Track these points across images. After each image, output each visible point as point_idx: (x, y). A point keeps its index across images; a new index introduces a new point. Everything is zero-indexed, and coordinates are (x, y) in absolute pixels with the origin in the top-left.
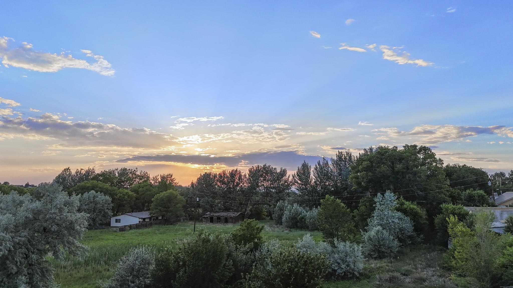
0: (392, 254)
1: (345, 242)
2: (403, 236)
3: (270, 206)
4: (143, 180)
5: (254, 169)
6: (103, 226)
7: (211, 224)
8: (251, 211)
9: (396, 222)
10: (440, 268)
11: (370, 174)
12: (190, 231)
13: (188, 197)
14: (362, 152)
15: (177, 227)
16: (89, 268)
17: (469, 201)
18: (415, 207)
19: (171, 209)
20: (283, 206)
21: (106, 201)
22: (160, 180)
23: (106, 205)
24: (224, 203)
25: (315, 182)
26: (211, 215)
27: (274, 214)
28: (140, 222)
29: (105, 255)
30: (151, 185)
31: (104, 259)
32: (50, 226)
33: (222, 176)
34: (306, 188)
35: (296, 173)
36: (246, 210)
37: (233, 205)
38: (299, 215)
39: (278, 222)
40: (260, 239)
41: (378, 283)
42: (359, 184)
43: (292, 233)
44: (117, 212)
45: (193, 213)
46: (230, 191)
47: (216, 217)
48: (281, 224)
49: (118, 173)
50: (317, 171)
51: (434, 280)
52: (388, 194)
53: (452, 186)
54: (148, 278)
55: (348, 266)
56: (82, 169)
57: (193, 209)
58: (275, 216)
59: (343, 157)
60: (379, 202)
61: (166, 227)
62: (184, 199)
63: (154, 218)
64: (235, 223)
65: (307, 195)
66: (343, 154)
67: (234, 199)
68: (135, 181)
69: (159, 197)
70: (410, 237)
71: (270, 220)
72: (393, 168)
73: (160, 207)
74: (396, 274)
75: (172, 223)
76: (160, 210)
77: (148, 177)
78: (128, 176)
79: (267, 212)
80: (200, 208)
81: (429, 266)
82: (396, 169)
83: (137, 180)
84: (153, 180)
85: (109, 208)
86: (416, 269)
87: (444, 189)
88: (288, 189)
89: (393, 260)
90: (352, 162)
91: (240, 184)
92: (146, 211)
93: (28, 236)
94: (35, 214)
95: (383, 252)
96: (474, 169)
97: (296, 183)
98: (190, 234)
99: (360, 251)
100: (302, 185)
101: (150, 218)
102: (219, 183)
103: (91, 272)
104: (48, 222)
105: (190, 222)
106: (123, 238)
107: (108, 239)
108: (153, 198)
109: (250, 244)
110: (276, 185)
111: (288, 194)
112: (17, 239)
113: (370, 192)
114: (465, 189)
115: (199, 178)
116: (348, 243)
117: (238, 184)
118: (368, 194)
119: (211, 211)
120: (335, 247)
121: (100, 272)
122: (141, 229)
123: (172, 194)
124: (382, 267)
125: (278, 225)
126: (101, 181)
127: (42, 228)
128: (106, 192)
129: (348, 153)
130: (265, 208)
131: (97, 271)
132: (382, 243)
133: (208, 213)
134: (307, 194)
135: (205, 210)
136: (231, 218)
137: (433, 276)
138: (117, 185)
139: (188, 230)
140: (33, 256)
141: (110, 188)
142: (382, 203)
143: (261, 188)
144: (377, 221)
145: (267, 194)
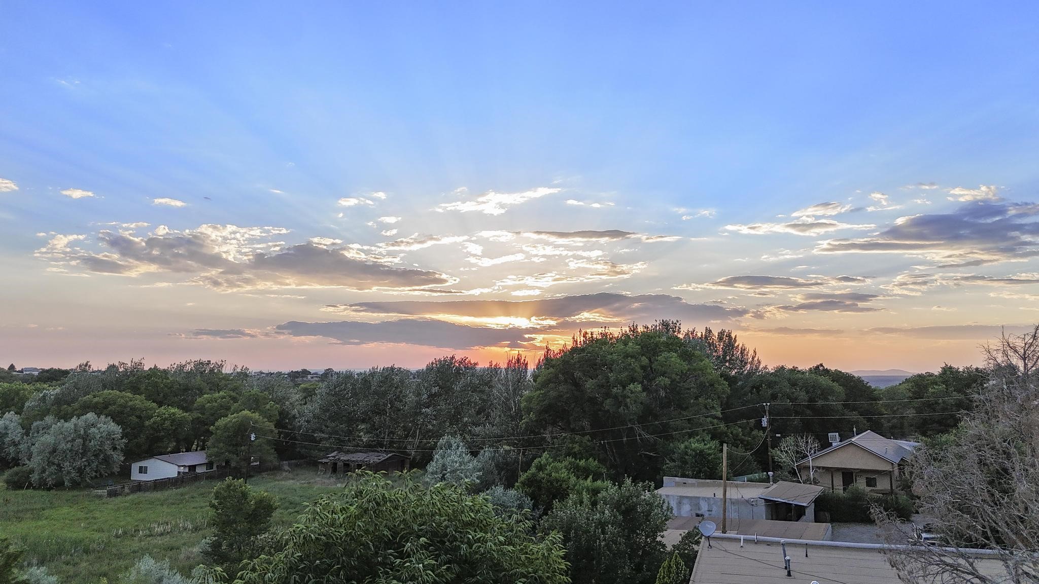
21: (109, 434)
23: (110, 442)
26: (338, 458)
28: (179, 473)
47: (342, 464)
73: (222, 444)
108: (213, 425)
123: (246, 418)
133: (333, 454)
136: (369, 465)
141: (140, 405)
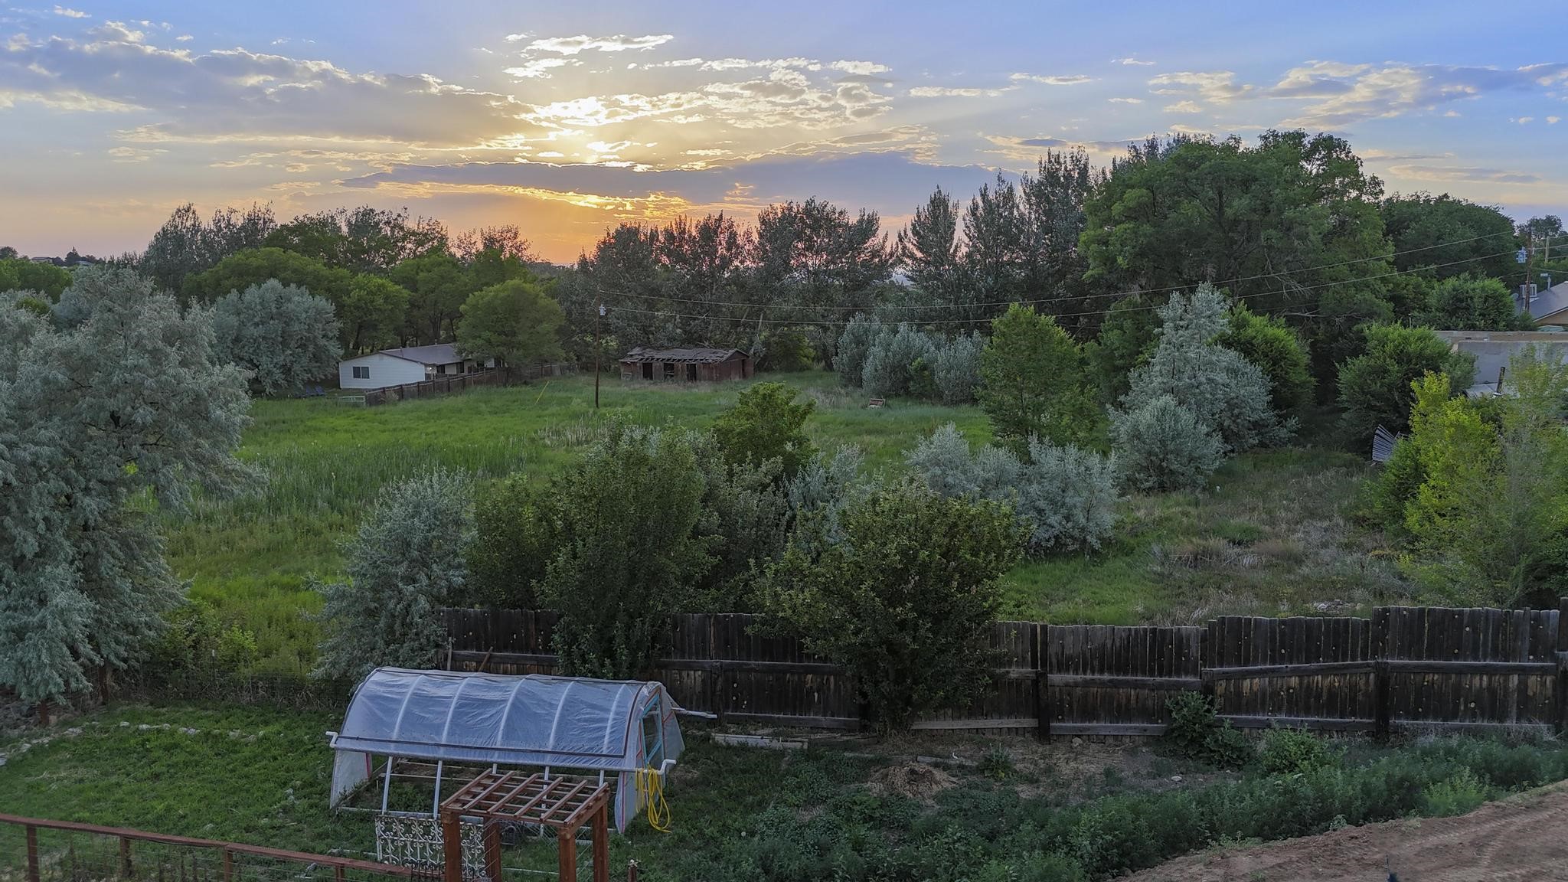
0: (1201, 480)
1: (1063, 446)
2: (1238, 424)
3: (825, 329)
4: (428, 246)
5: (776, 214)
6: (318, 389)
7: (647, 382)
8: (766, 344)
9: (1221, 381)
10: (1347, 520)
11: (1147, 228)
12: (584, 404)
13: (573, 303)
14: (1123, 155)
15: (544, 392)
16: (282, 519)
17: (1452, 313)
18: (1281, 333)
19: (520, 338)
20: (866, 331)
21: (319, 312)
22: (481, 247)
23: (320, 325)
24: (685, 324)
25: (969, 255)
26: (646, 356)
27: (837, 355)
28: (428, 376)
29: (330, 479)
30: (453, 261)
31: (327, 492)
32: (129, 408)
33: (675, 238)
34: (940, 275)
35: (909, 227)
36: (751, 342)
37: (710, 328)
38: (914, 359)
39: (850, 380)
40: (800, 444)
41: (1158, 569)
42: (1109, 261)
43: (891, 412)
44: (357, 346)
45: (590, 349)
46: (702, 283)
47: (662, 364)
48: (859, 383)
49: (349, 224)
50: (976, 218)
51: (1327, 559)
52: (1206, 296)
53: (1401, 264)
54: (459, 566)
55: (1068, 518)
56: (233, 211)
57: (589, 339)
58: (840, 360)
59: (1061, 173)
60: (1173, 320)
61: (511, 393)
62: (559, 308)
63: (472, 363)
64: (719, 380)
65: (942, 296)
66: (1062, 160)
67: (716, 311)
68: (403, 248)
69: (481, 302)
70: (1257, 426)
71: (825, 373)
72: (1220, 209)
73: (488, 333)
74: (1214, 543)
75: (528, 380)
76: (489, 341)
77: (443, 240)
78: (380, 232)
79: (815, 348)
80: (610, 333)
81: (1312, 514)
82: (1229, 212)
83: (409, 246)
84: (459, 247)
85: (331, 335)
86: (1273, 522)
87: (1373, 274)
88: (883, 278)
89: (1200, 496)
90: (1089, 190)
91: (732, 261)
92: (446, 342)
93: (61, 439)
94: (73, 369)
95: (1172, 472)
96: (1472, 207)
97: (908, 257)
98: (584, 414)
99: (1108, 474)
100: (928, 263)
101: (460, 365)
102: (665, 259)
103: (290, 535)
104: (119, 396)
105: (584, 379)
106: (381, 427)
107: (335, 430)
108: (464, 302)
109: (773, 459)
110: (843, 263)
111: (882, 295)
112: (25, 450)
113: (1140, 286)
114: (1441, 276)
115: (604, 243)
116: (1072, 450)
117: (726, 262)
118: (1135, 294)
119: (646, 345)
120: (1033, 463)
121: (318, 534)
122: (433, 397)
123: (518, 290)
124: (1168, 519)
125: (850, 388)
126: (295, 248)
127: (105, 415)
128: (313, 284)
129: (1076, 161)
130: (809, 336)
131: (308, 531)
132: (1171, 447)
133: (637, 350)
134: (942, 294)
135: (627, 343)
136: (707, 365)
137: (1325, 545)
138: (346, 262)
139: (578, 403)
140: (87, 500)
141: (325, 271)
142: (1181, 323)
143: (796, 274)
144: (1160, 379)
145: (818, 291)
